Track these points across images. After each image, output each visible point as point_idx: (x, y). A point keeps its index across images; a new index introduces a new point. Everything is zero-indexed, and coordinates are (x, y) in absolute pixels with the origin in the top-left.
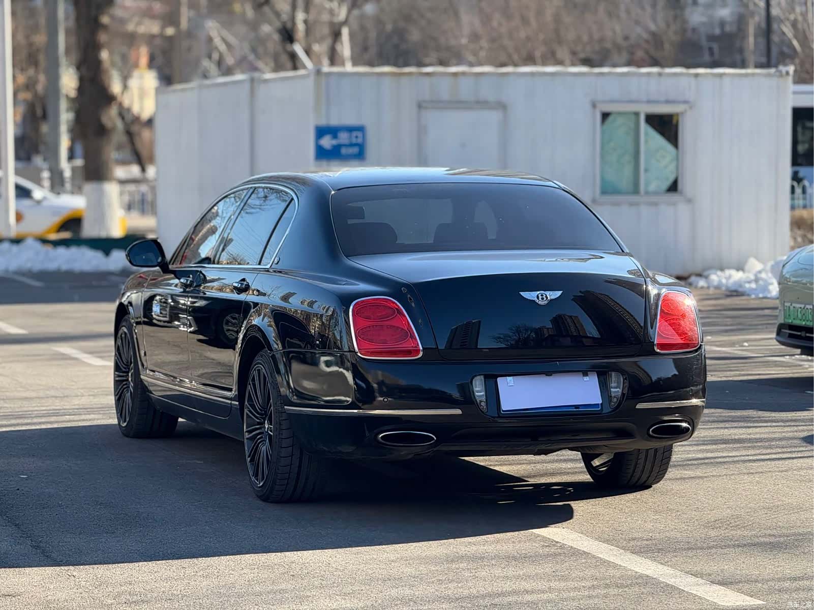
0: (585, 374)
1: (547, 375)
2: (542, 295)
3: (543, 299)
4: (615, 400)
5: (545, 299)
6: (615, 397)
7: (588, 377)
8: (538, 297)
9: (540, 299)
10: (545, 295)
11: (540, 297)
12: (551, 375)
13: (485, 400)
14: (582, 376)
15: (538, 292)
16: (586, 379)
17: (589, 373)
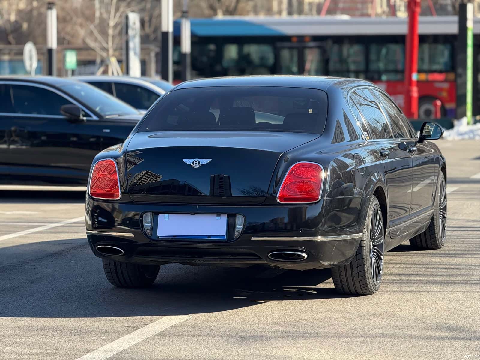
0: (219, 215)
1: (191, 215)
2: (196, 161)
3: (196, 164)
4: (237, 233)
5: (198, 164)
6: (237, 231)
7: (220, 217)
8: (193, 163)
9: (194, 164)
10: (198, 161)
11: (195, 162)
12: (194, 214)
13: (150, 229)
14: (216, 215)
15: (195, 159)
16: (218, 218)
17: (221, 214)
